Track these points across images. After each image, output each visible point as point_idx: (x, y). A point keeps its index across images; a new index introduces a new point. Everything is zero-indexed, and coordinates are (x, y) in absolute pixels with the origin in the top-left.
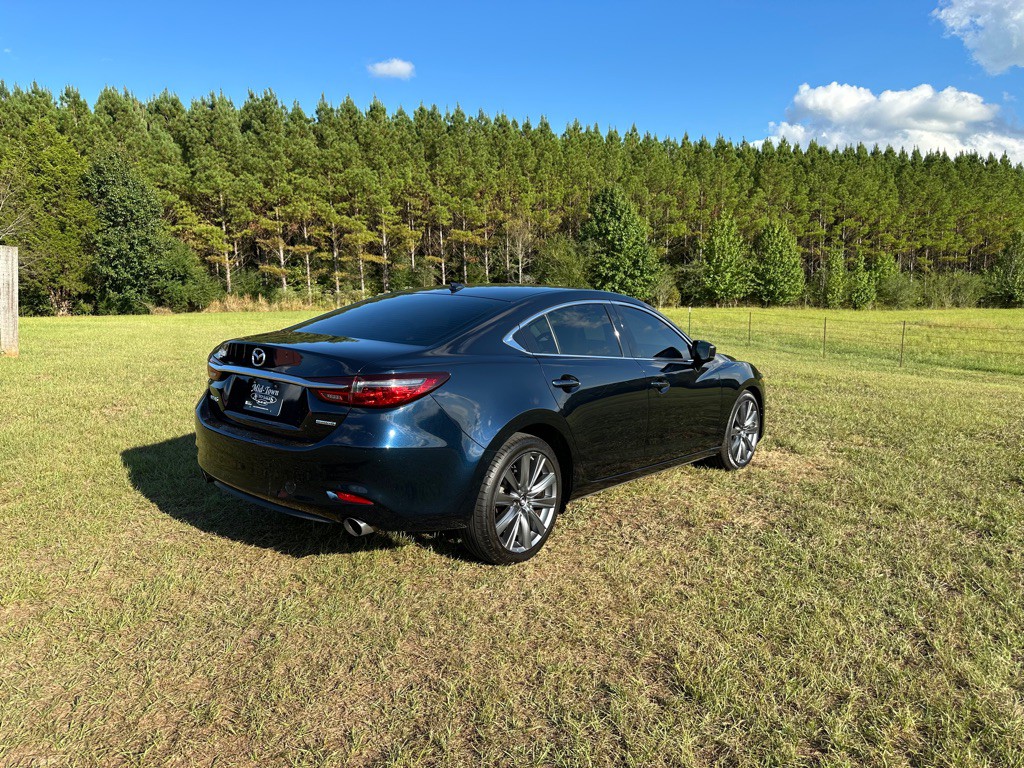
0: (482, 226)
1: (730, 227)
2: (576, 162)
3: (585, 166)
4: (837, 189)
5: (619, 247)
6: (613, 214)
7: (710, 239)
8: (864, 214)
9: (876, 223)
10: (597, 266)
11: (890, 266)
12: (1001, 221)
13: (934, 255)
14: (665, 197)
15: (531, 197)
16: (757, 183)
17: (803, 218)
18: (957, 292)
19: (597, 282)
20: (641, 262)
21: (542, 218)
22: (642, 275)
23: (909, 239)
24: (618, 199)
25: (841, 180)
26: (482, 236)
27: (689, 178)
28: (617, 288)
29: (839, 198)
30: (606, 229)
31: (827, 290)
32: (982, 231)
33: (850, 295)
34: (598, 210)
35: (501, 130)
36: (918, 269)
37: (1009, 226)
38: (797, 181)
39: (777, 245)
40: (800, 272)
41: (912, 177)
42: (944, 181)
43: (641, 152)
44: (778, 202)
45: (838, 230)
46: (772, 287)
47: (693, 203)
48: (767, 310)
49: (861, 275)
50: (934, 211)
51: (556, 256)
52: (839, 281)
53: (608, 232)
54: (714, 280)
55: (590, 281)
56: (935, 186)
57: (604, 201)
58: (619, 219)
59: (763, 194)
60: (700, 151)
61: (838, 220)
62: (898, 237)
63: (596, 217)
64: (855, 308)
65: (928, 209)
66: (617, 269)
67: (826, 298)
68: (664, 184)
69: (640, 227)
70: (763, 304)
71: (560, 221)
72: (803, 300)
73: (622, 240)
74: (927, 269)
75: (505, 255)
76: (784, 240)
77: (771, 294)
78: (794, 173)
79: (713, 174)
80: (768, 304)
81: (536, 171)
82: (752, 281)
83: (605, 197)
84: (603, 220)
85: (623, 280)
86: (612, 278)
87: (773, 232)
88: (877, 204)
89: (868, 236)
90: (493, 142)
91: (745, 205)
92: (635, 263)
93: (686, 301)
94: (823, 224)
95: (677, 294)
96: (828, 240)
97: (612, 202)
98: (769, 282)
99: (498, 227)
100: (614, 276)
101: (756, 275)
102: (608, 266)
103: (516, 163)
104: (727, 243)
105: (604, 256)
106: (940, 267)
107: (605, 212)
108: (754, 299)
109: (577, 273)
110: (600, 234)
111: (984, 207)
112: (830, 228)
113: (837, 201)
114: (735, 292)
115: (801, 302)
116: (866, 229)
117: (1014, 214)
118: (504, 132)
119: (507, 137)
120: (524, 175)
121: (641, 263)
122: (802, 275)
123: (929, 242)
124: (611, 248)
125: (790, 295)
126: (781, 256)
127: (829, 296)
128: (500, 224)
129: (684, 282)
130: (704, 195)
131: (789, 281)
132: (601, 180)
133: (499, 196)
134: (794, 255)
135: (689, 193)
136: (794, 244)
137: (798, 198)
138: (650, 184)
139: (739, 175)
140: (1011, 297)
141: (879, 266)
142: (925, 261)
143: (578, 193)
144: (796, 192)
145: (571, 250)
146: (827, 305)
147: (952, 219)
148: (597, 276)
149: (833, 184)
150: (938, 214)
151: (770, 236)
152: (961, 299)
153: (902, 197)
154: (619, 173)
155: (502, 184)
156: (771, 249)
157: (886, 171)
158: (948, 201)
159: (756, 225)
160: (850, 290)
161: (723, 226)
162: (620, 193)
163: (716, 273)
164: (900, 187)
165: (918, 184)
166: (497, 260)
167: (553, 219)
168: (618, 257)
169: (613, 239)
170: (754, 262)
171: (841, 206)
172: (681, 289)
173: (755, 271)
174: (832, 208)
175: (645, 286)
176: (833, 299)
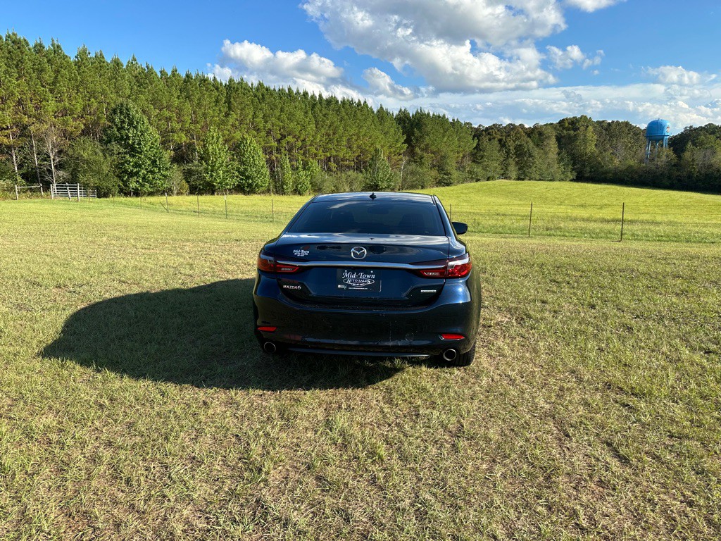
0: (7, 128)
1: (218, 139)
2: (90, 80)
3: (98, 84)
4: (280, 116)
5: (139, 150)
6: (131, 124)
7: (205, 146)
8: (297, 133)
9: (304, 140)
10: (123, 164)
11: (316, 166)
12: (368, 141)
13: (337, 162)
14: (167, 113)
15: (52, 105)
16: (230, 108)
17: (262, 134)
18: (351, 184)
19: (124, 177)
20: (158, 161)
21: (65, 123)
22: (159, 172)
23: (323, 151)
24: (133, 112)
25: (282, 110)
26: (7, 136)
27: (182, 100)
28: (141, 181)
29: (282, 122)
30: (127, 136)
31: (283, 183)
32: (359, 147)
33: (297, 187)
34: (117, 120)
35: (16, 47)
36: (329, 170)
37: (372, 144)
38: (255, 109)
39: (250, 152)
40: (266, 171)
41: (321, 111)
42: (338, 115)
43: (143, 78)
44: (245, 122)
45: (284, 143)
46: (250, 181)
47: (187, 119)
48: (248, 196)
49: (301, 173)
50: (334, 134)
51: (85, 155)
52: (289, 177)
53: (128, 138)
54: (211, 176)
55: (118, 176)
56: (333, 117)
57: (121, 113)
58: (136, 128)
59: (235, 116)
60: (188, 81)
61: (283, 137)
62: (317, 149)
63: (117, 125)
64: (300, 195)
65: (331, 133)
66: (140, 166)
67: (283, 188)
68: (165, 105)
69: (153, 135)
70: (245, 193)
71: (83, 127)
72: (269, 190)
73: (140, 144)
74: (334, 170)
75: (33, 153)
76: (254, 149)
77: (250, 185)
78: (252, 102)
79: (199, 99)
80: (248, 193)
81: (54, 83)
82: (237, 177)
83: (120, 110)
84: (123, 128)
85: (145, 175)
86: (137, 174)
87: (246, 143)
88: (304, 128)
89: (301, 148)
90: (8, 55)
91: (223, 123)
92: (154, 162)
93: (194, 190)
94: (274, 139)
95: (187, 186)
96: (278, 150)
97: (128, 115)
98: (248, 178)
99: (23, 130)
100: (138, 172)
101: (239, 172)
102: (131, 164)
103: (34, 75)
104: (217, 150)
105: (128, 156)
106: (341, 168)
107: (124, 122)
108: (240, 189)
109: (105, 169)
110: (122, 138)
111: (359, 132)
112: (279, 141)
113: (281, 124)
114: (227, 184)
115: (268, 191)
116: (300, 144)
117: (373, 137)
118: (19, 48)
119: (22, 53)
120: (43, 86)
121: (158, 163)
122: (268, 173)
123: (334, 153)
124: (132, 150)
125: (262, 186)
126: (254, 160)
127: (285, 187)
128: (25, 127)
129: (190, 177)
130: (194, 113)
131: (260, 177)
132: (114, 96)
133: (20, 102)
134: (261, 159)
135: (185, 112)
136: (260, 152)
137: (257, 120)
138: (154, 102)
139: (217, 101)
140: (377, 186)
141: (309, 168)
142: (333, 165)
143: (96, 105)
144: (254, 116)
145: (97, 150)
146: (283, 193)
147: (344, 139)
148: (123, 172)
149: (277, 112)
150: (337, 135)
151: (244, 146)
152: (354, 187)
153: (317, 124)
154: (128, 92)
155: (22, 93)
156: (247, 154)
157: (306, 106)
158: (341, 128)
159: (233, 137)
160: (296, 183)
161: (213, 137)
162: (134, 107)
163: (212, 171)
164: (315, 117)
165: (324, 116)
166: (25, 158)
167: (75, 125)
168: (139, 157)
169: (134, 143)
170: (236, 164)
171: (284, 127)
172: (188, 182)
173: (238, 170)
174: (278, 128)
175: (163, 180)
176: (287, 189)
